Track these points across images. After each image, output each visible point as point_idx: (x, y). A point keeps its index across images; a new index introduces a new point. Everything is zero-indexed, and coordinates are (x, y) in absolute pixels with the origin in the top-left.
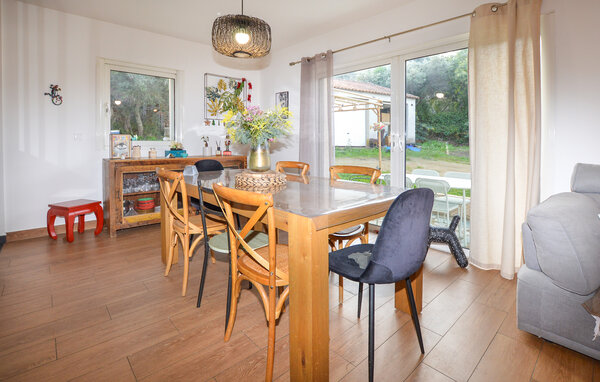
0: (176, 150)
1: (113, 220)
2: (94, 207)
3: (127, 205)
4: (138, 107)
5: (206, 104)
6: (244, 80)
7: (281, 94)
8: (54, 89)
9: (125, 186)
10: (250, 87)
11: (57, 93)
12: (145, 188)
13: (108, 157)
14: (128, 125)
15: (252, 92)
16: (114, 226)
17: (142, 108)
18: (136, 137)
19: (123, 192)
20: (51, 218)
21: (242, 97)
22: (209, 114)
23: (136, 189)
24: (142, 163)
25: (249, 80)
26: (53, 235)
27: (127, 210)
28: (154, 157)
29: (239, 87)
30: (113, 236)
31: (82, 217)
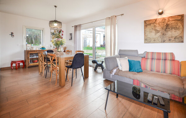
0: (43, 48)
1: (27, 64)
2: (22, 61)
3: (30, 61)
4: (33, 35)
5: (51, 36)
6: (61, 30)
7: (70, 34)
8: (12, 33)
9: (30, 57)
10: (63, 32)
11: (13, 34)
12: (35, 57)
13: (26, 50)
14: (30, 41)
15: (63, 33)
16: (27, 66)
17: (34, 36)
18: (33, 45)
19: (30, 58)
20: (12, 64)
21: (61, 34)
22: (52, 39)
23: (33, 57)
24: (34, 51)
25: (62, 30)
26: (12, 68)
27: (30, 62)
28: (37, 50)
29: (60, 32)
30: (27, 68)
31: (19, 64)
